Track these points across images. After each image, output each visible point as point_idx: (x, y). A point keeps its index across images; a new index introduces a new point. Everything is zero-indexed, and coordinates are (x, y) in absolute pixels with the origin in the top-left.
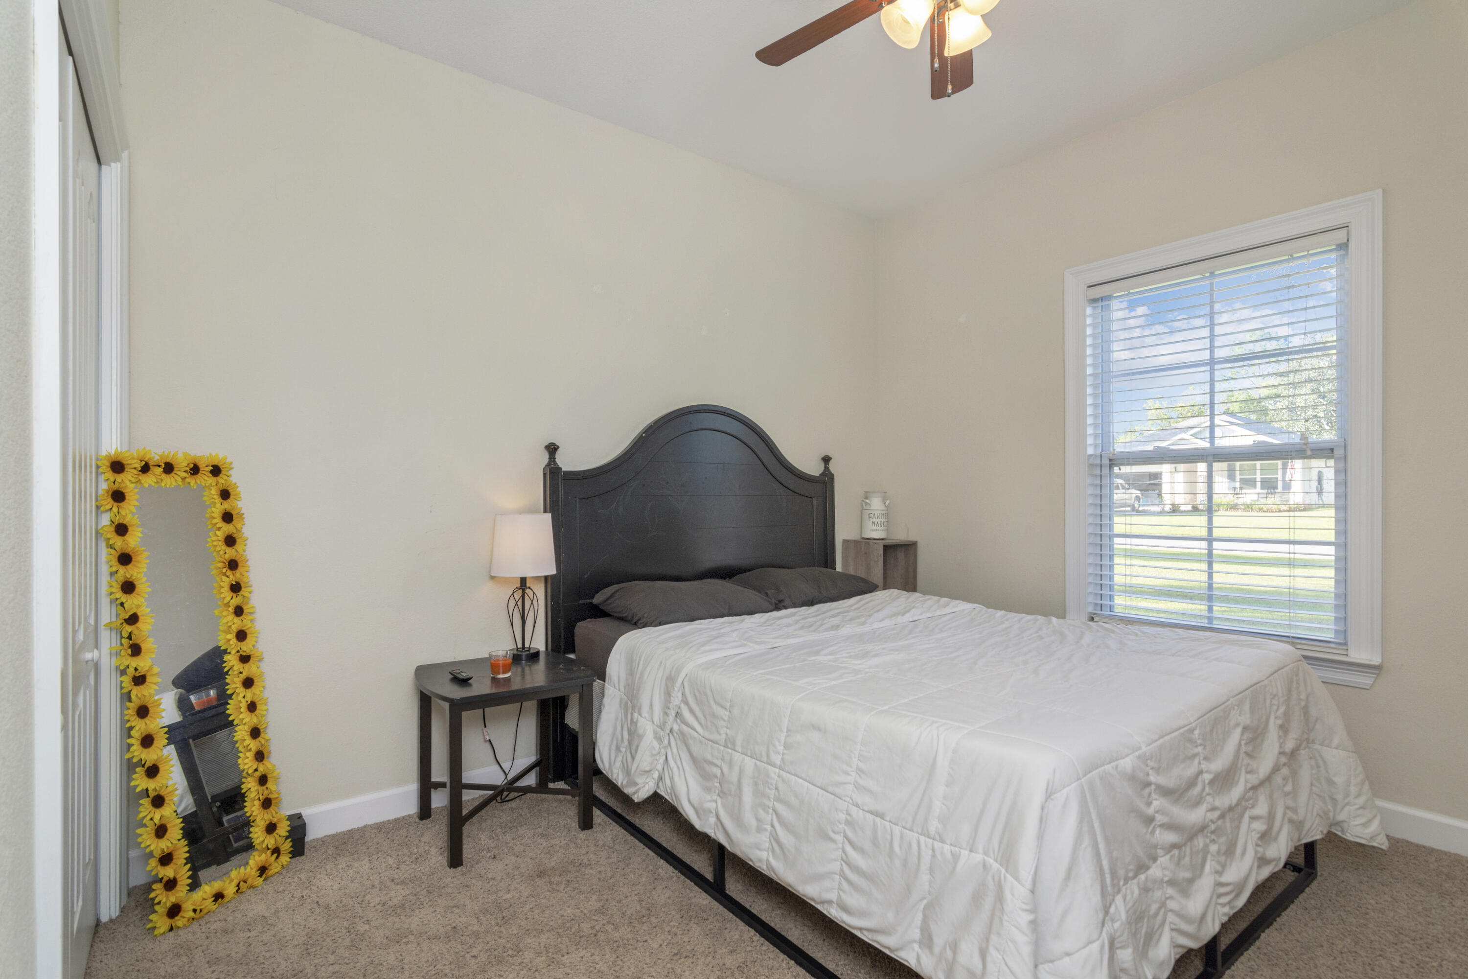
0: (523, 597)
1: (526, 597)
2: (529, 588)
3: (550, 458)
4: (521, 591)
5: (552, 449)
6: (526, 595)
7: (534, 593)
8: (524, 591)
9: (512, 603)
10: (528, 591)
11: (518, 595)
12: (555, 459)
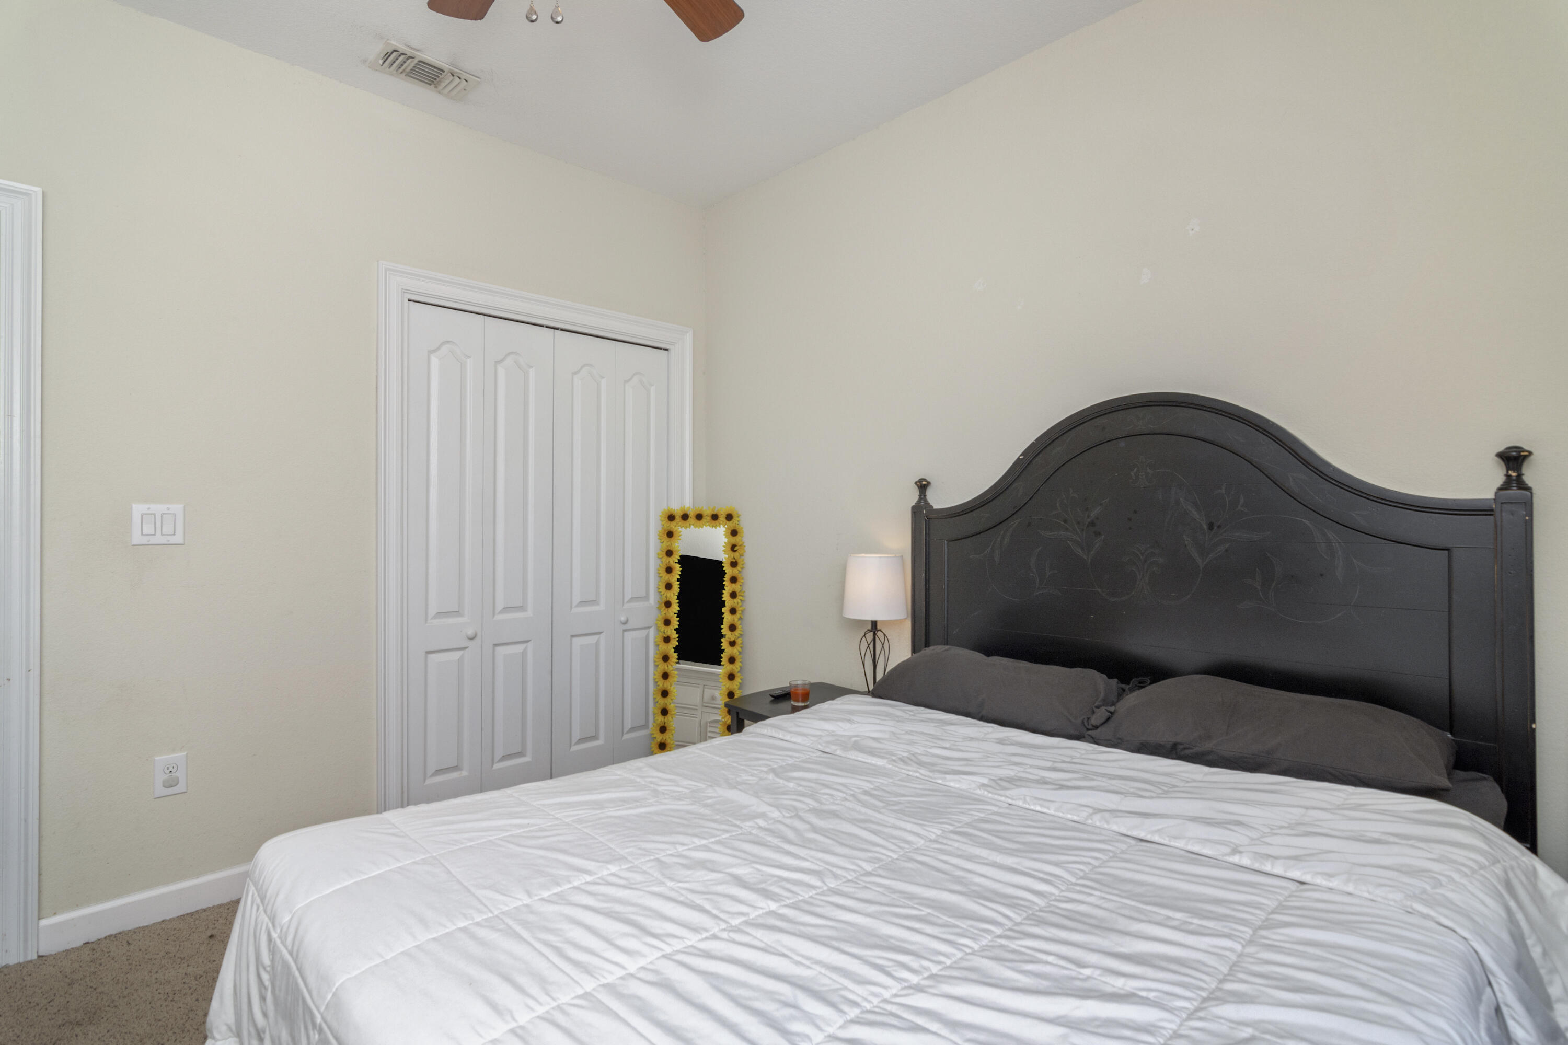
0: (874, 640)
1: (877, 640)
2: (880, 631)
3: (920, 496)
4: (872, 633)
5: (923, 486)
6: (876, 637)
7: (885, 635)
8: (875, 635)
9: (864, 645)
10: (879, 634)
11: (870, 636)
12: (925, 496)
